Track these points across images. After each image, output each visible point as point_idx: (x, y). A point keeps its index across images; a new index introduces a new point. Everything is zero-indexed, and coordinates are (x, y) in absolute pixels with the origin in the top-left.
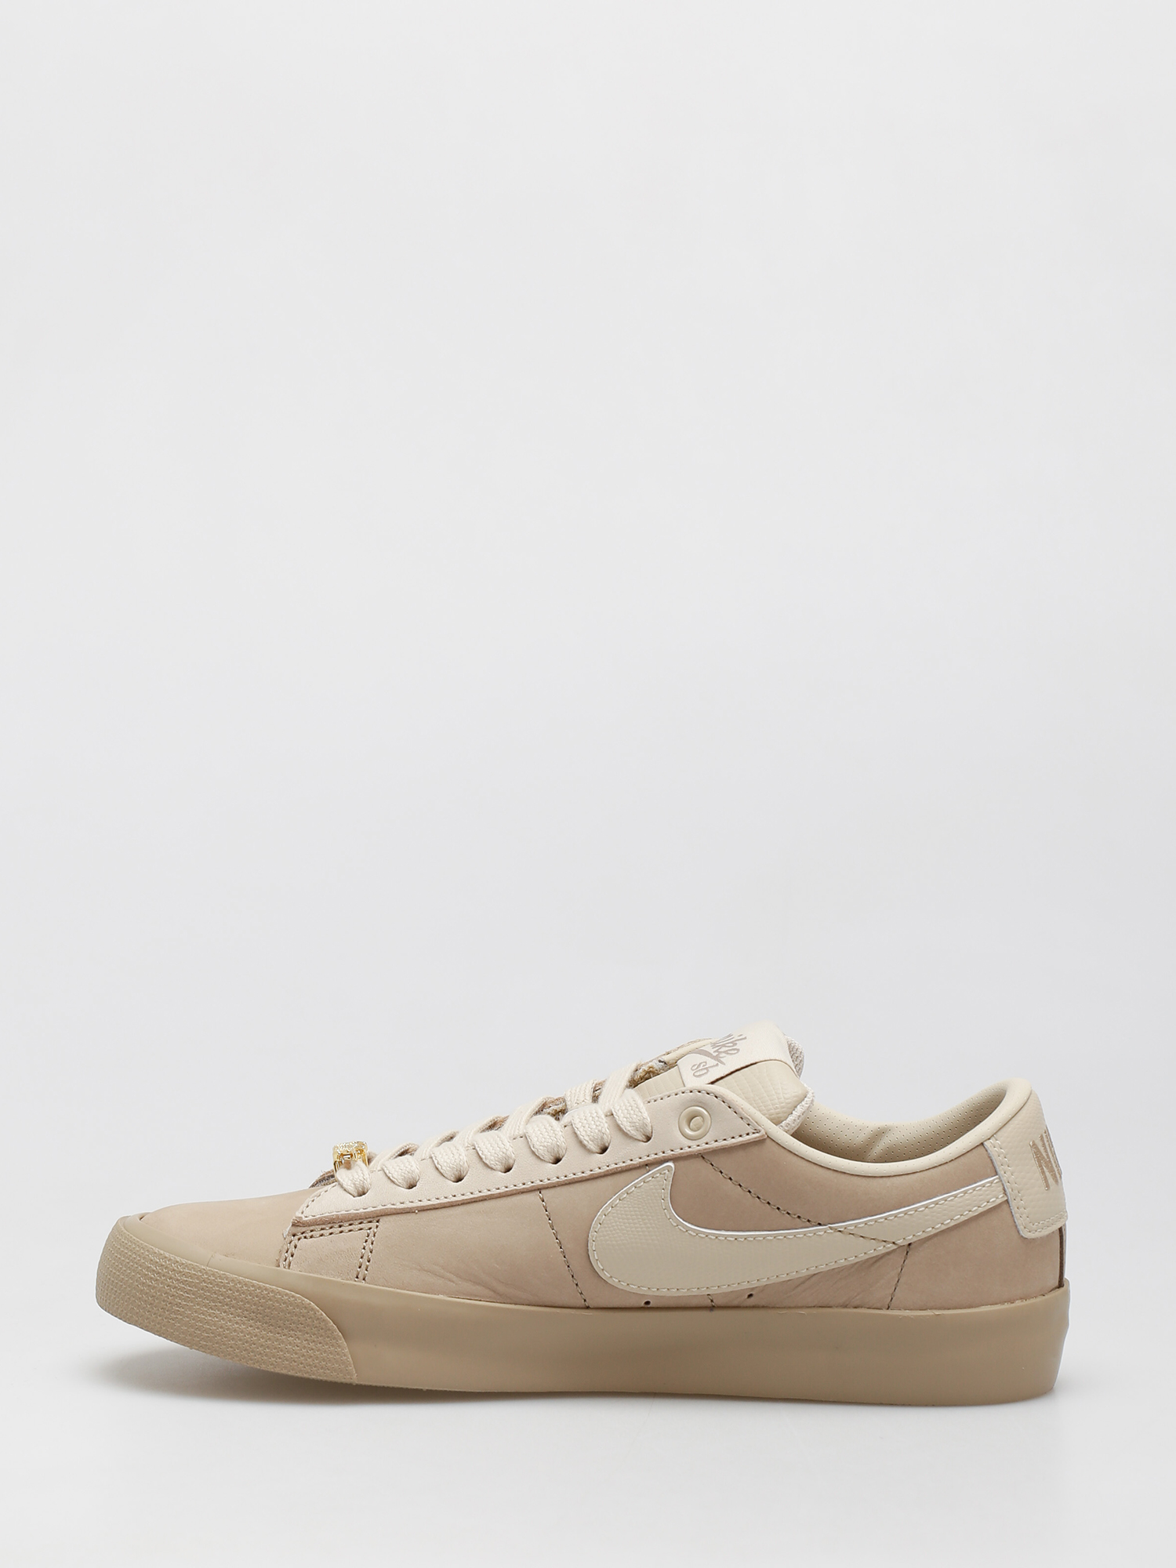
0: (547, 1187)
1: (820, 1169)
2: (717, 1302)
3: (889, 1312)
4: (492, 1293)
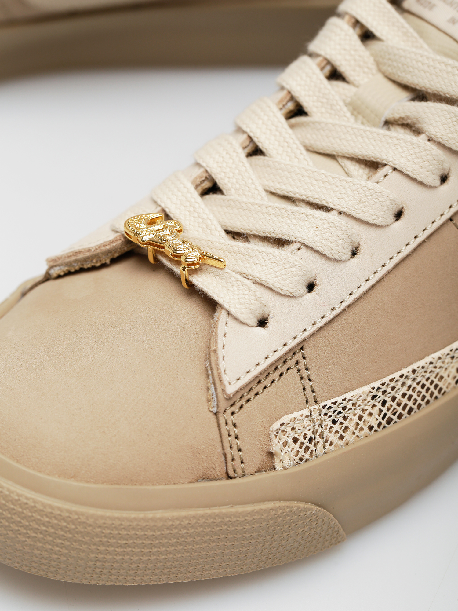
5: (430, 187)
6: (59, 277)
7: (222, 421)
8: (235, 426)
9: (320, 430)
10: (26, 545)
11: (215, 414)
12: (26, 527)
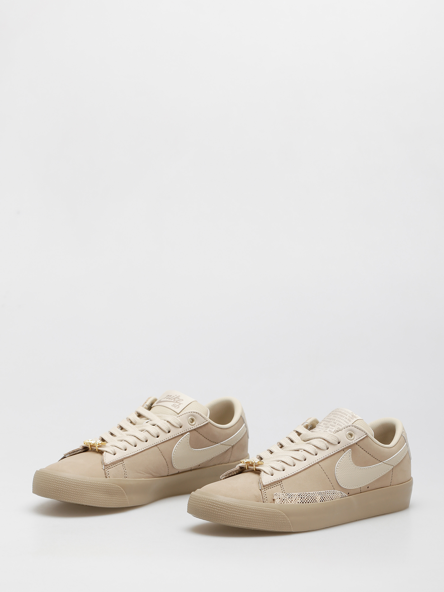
0: (158, 445)
1: (219, 429)
2: (192, 469)
3: (229, 464)
4: (152, 476)
5: (312, 454)
6: (224, 479)
7: (262, 492)
8: (265, 493)
9: (286, 498)
10: (216, 512)
11: (260, 490)
12: (216, 507)
